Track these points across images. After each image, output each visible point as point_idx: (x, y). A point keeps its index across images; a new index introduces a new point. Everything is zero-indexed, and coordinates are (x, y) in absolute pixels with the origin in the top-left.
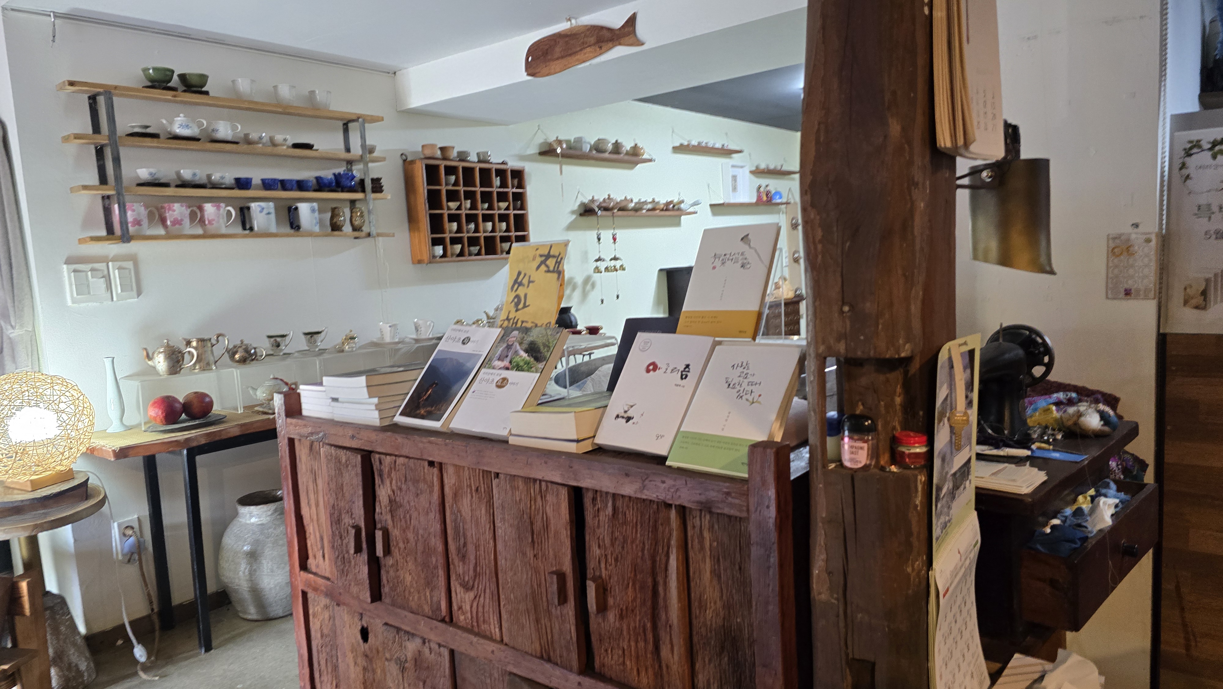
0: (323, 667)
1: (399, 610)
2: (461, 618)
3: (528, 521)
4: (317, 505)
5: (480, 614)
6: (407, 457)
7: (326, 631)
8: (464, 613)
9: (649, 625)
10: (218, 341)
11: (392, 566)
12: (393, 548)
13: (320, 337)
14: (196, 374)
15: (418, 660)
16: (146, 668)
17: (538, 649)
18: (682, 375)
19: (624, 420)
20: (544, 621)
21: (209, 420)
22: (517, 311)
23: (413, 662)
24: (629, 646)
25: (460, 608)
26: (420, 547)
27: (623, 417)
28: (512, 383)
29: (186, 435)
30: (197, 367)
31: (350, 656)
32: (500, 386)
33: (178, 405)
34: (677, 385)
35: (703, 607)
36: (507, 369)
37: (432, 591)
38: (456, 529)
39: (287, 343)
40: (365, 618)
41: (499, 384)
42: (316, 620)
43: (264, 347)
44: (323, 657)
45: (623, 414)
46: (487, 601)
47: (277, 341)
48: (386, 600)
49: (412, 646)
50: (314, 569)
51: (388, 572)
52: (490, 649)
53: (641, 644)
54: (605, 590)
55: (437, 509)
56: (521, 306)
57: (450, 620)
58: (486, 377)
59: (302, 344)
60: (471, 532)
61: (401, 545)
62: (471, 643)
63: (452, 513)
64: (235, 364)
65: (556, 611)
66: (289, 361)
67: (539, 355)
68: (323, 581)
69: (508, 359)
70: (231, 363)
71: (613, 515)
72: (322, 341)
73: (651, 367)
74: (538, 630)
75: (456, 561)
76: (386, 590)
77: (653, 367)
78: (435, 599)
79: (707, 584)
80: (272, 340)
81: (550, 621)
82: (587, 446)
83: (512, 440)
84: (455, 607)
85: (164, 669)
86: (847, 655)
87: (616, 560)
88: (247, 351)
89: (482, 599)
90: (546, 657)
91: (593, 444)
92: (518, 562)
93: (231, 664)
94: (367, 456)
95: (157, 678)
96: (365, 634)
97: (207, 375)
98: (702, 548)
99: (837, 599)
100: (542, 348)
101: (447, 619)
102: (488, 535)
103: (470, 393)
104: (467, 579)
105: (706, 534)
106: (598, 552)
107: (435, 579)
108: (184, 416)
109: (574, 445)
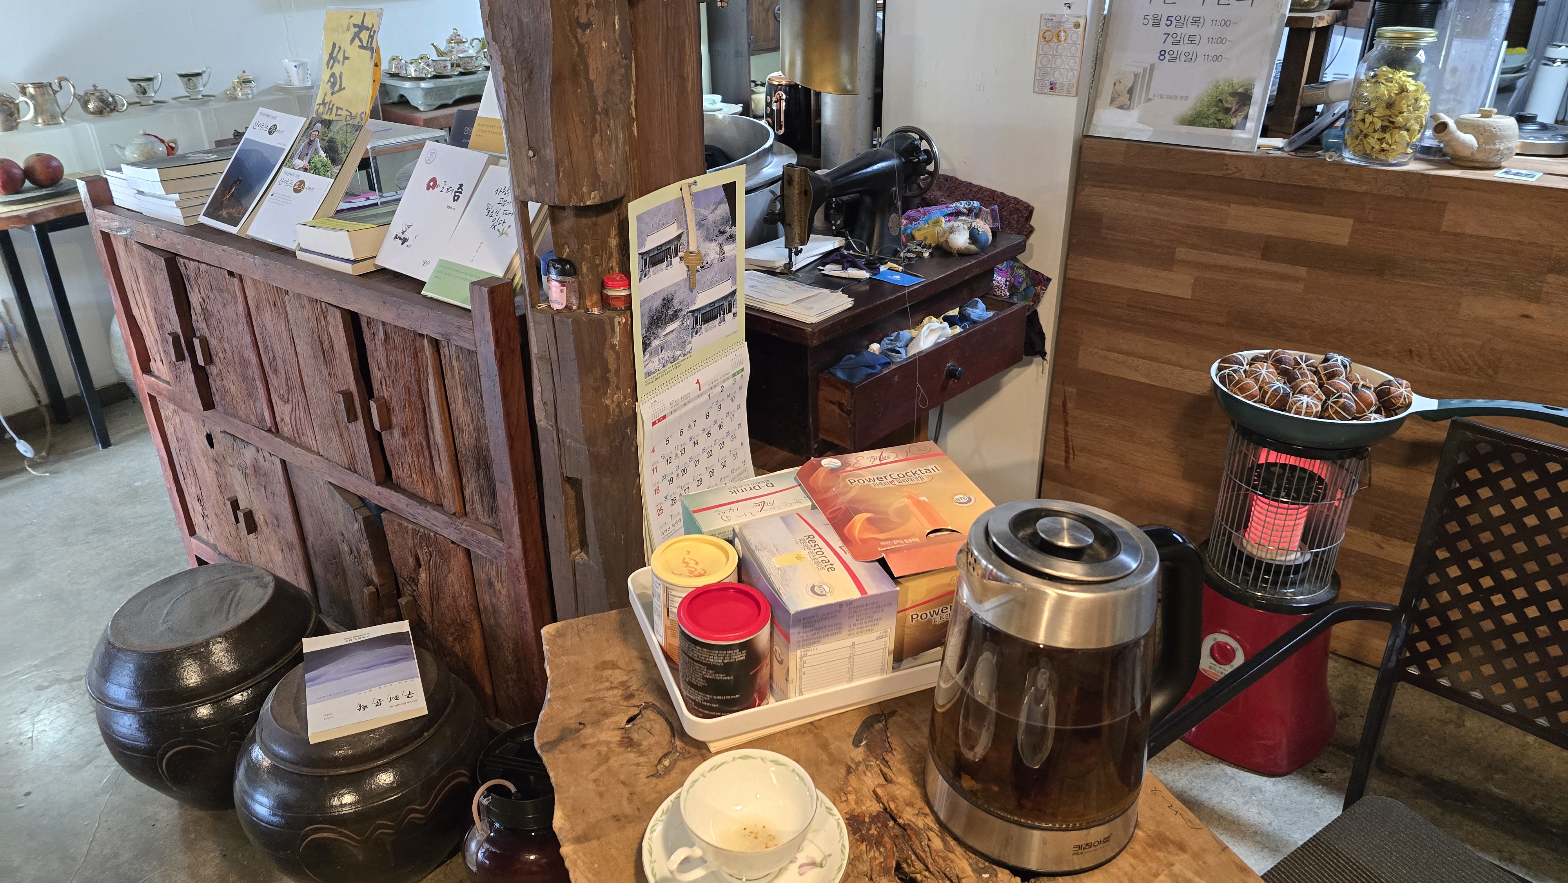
0: (185, 471)
1: (231, 419)
2: (286, 429)
3: (318, 340)
4: (145, 307)
5: (299, 426)
6: (208, 264)
7: (180, 435)
8: (286, 425)
9: (424, 443)
10: (61, 87)
11: (217, 375)
12: (214, 357)
13: (200, 81)
14: (39, 129)
15: (256, 468)
16: (34, 464)
17: (346, 462)
18: (455, 196)
19: (400, 242)
20: (345, 435)
21: (60, 189)
22: (333, 94)
23: (252, 468)
24: (413, 461)
25: (282, 420)
26: (237, 359)
27: (400, 238)
28: (309, 189)
29: (30, 208)
30: (40, 121)
31: (203, 460)
32: (297, 191)
33: (17, 171)
34: (449, 207)
35: (461, 430)
36: (306, 170)
37: (254, 401)
38: (264, 341)
39: (156, 88)
40: (207, 424)
41: (296, 187)
42: (169, 424)
43: (125, 93)
44: (183, 460)
45: (400, 235)
46: (302, 413)
47: (142, 85)
48: (219, 408)
49: (249, 454)
50: (157, 373)
51: (215, 381)
52: (309, 460)
53: (421, 460)
54: (388, 409)
55: (245, 321)
56: (337, 88)
57: (275, 430)
58: (287, 178)
59: (180, 88)
60: (277, 347)
61: (221, 355)
62: (294, 453)
63: (259, 326)
64: (92, 116)
65: (352, 427)
66: (163, 111)
67: (336, 156)
68: (165, 385)
69: (308, 158)
70: (84, 113)
71: (385, 340)
72: (204, 86)
73: (431, 184)
74: (343, 444)
75: (271, 374)
76: (217, 398)
77: (433, 184)
78: (259, 410)
79: (461, 409)
80: (135, 84)
81: (350, 436)
82: (366, 267)
83: (300, 255)
84: (278, 419)
85: (56, 466)
86: (562, 474)
87: (393, 383)
88: (102, 100)
89: (297, 412)
90: (352, 468)
91: (375, 265)
92: (317, 379)
93: (132, 460)
94: (172, 261)
95: (47, 474)
96: (210, 439)
97: (53, 131)
98: (453, 376)
99: (552, 426)
100: (340, 147)
101: (274, 430)
102: (291, 351)
103: (269, 195)
104: (282, 392)
105: (455, 363)
106: (379, 373)
107: (255, 391)
108: (27, 184)
109: (349, 266)
